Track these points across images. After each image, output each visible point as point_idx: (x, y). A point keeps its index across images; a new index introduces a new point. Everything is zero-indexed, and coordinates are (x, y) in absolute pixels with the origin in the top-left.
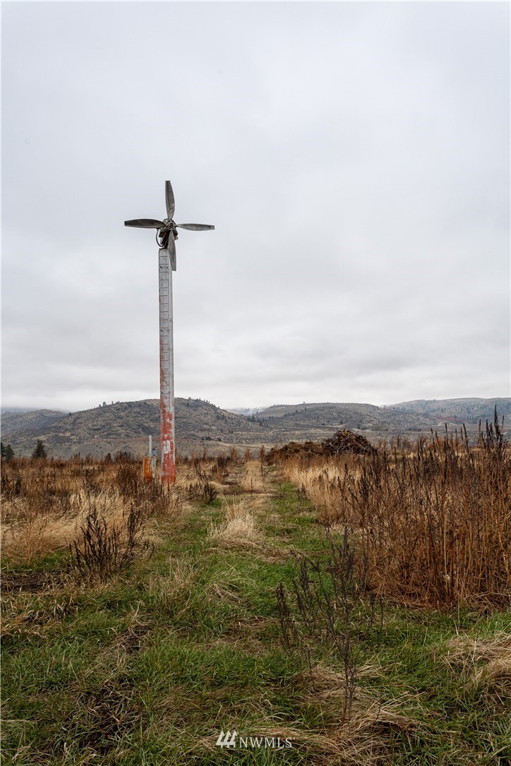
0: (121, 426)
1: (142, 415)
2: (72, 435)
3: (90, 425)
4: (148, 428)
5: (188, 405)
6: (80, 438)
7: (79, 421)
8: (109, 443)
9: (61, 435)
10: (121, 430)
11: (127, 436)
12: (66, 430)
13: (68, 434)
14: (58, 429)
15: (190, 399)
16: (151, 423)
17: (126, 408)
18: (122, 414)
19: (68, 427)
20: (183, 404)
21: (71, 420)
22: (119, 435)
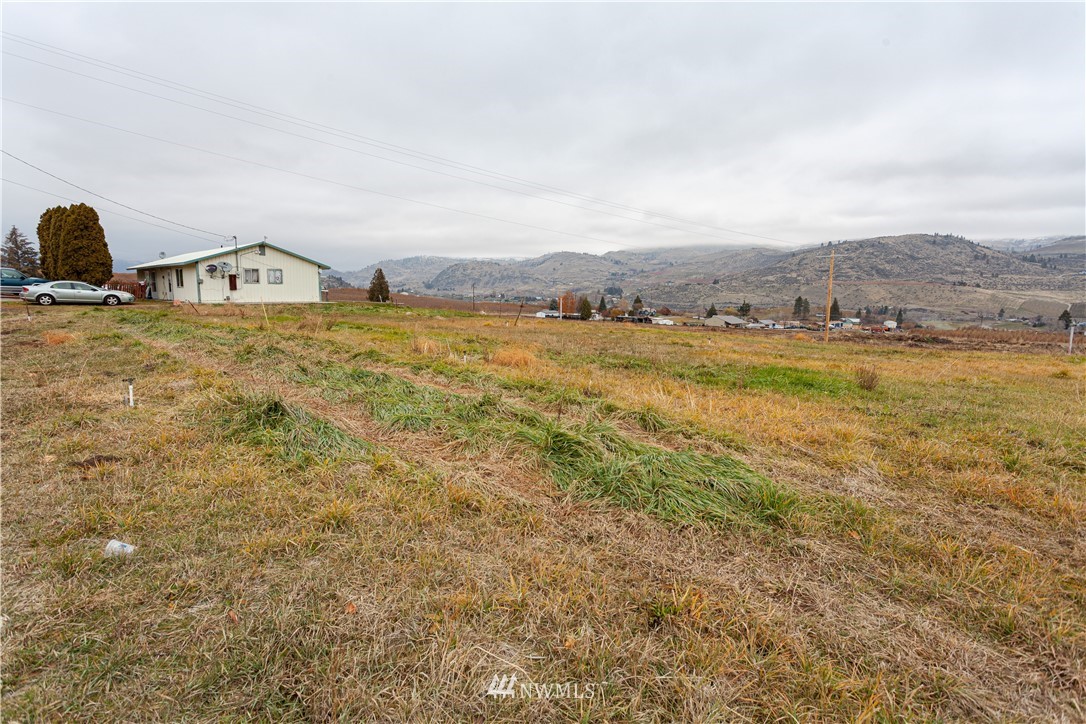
0: (852, 268)
1: (876, 256)
2: (798, 276)
3: (817, 266)
4: (883, 270)
5: (934, 242)
6: (807, 279)
7: (805, 262)
8: (839, 285)
9: (789, 275)
10: (851, 272)
11: (858, 278)
12: (792, 271)
13: (794, 275)
14: (783, 269)
15: (937, 235)
16: (886, 265)
17: (857, 249)
18: (853, 255)
19: (794, 268)
20: (928, 241)
21: (796, 260)
22: (849, 277)
